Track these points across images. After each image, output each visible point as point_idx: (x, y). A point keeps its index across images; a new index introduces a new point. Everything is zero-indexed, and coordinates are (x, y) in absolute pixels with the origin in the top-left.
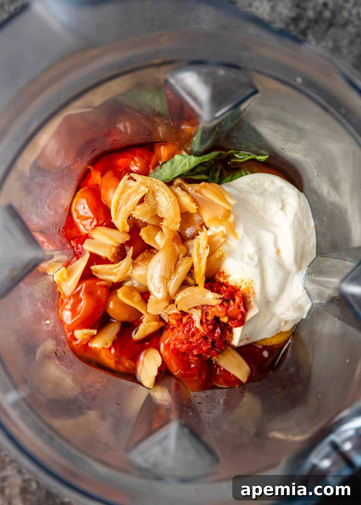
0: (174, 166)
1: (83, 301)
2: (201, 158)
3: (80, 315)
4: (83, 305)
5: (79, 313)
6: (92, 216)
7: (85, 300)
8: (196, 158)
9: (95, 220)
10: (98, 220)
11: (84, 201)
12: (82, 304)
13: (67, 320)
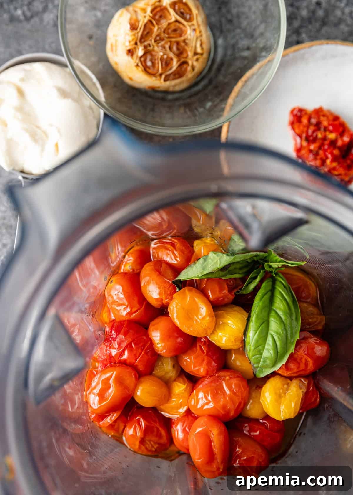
0: (206, 263)
1: (111, 388)
2: (232, 258)
3: (107, 402)
4: (112, 392)
5: (106, 399)
6: (127, 303)
7: (114, 387)
8: (228, 257)
9: (129, 307)
10: (131, 308)
11: (119, 287)
12: (110, 391)
13: (94, 404)
